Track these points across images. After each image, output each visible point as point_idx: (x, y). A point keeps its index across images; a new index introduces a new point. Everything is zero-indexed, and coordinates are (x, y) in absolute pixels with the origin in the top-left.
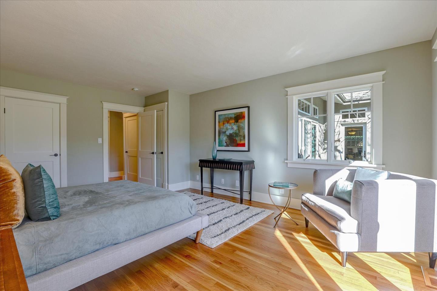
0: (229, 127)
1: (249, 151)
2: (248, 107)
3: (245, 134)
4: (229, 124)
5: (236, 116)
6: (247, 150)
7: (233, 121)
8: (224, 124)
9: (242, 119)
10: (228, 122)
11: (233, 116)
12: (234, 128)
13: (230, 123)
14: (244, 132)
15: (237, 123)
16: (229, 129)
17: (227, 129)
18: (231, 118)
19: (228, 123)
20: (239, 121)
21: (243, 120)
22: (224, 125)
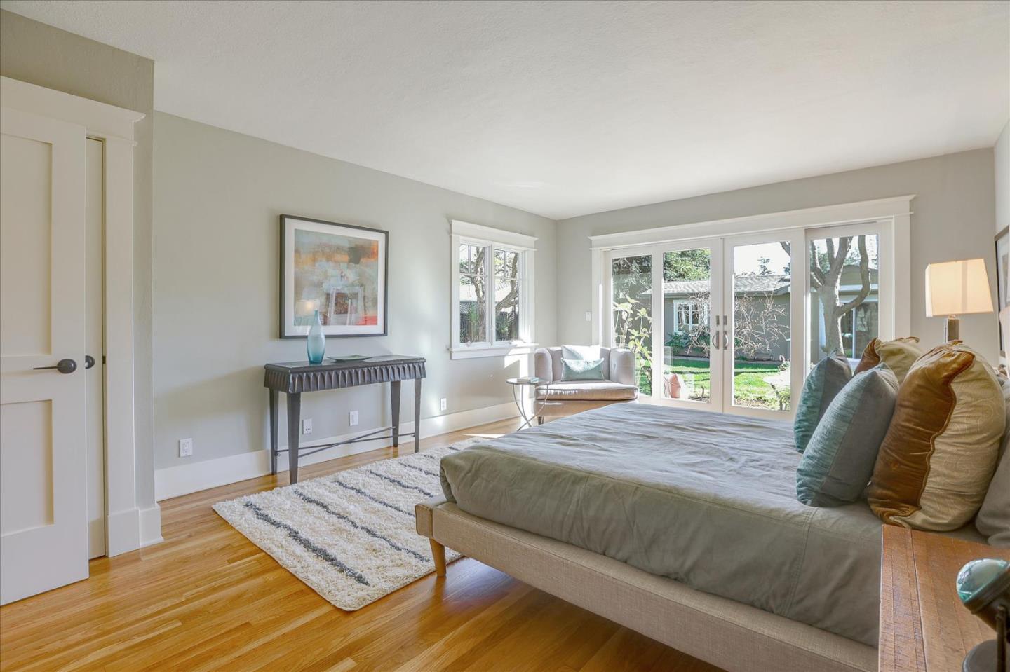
0: (331, 271)
1: (385, 334)
2: (387, 233)
3: (377, 295)
4: (331, 264)
5: (353, 245)
6: (382, 331)
7: (346, 258)
8: (314, 260)
9: (368, 257)
10: (329, 258)
11: (347, 245)
12: (348, 275)
13: (335, 262)
14: (374, 289)
15: (358, 266)
16: (332, 276)
17: (326, 276)
18: (339, 248)
19: (328, 261)
20: (363, 261)
21: (373, 260)
22: (317, 265)
